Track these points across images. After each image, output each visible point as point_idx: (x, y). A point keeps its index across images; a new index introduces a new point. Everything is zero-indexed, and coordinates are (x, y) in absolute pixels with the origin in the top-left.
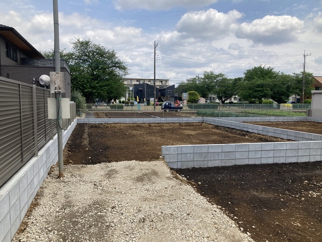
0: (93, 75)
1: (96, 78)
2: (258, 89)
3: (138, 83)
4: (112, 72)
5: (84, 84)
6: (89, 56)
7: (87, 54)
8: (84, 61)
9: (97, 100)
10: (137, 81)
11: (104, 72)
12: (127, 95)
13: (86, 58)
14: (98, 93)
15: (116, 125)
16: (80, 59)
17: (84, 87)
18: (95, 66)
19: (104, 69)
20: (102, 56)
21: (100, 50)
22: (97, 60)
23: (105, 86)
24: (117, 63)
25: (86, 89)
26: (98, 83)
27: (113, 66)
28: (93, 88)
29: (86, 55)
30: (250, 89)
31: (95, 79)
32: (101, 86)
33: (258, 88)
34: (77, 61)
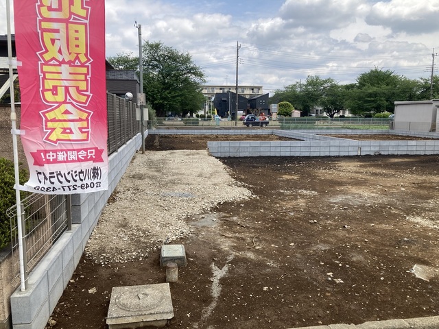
0: (164, 83)
1: (167, 87)
2: (369, 99)
3: (221, 91)
4: (186, 80)
5: (154, 94)
6: (159, 61)
7: (157, 58)
8: (154, 67)
9: (170, 113)
10: (221, 89)
11: (176, 80)
12: (207, 107)
13: (156, 63)
14: (170, 105)
15: (184, 136)
16: (149, 65)
17: (153, 98)
18: (167, 72)
19: (177, 76)
20: (175, 60)
21: (173, 54)
22: (169, 65)
23: (177, 96)
24: (192, 68)
25: (156, 100)
26: (170, 93)
27: (188, 72)
28: (165, 99)
29: (156, 60)
30: (360, 99)
31: (167, 89)
32: (173, 97)
33: (371, 97)
34: (145, 67)
